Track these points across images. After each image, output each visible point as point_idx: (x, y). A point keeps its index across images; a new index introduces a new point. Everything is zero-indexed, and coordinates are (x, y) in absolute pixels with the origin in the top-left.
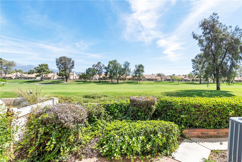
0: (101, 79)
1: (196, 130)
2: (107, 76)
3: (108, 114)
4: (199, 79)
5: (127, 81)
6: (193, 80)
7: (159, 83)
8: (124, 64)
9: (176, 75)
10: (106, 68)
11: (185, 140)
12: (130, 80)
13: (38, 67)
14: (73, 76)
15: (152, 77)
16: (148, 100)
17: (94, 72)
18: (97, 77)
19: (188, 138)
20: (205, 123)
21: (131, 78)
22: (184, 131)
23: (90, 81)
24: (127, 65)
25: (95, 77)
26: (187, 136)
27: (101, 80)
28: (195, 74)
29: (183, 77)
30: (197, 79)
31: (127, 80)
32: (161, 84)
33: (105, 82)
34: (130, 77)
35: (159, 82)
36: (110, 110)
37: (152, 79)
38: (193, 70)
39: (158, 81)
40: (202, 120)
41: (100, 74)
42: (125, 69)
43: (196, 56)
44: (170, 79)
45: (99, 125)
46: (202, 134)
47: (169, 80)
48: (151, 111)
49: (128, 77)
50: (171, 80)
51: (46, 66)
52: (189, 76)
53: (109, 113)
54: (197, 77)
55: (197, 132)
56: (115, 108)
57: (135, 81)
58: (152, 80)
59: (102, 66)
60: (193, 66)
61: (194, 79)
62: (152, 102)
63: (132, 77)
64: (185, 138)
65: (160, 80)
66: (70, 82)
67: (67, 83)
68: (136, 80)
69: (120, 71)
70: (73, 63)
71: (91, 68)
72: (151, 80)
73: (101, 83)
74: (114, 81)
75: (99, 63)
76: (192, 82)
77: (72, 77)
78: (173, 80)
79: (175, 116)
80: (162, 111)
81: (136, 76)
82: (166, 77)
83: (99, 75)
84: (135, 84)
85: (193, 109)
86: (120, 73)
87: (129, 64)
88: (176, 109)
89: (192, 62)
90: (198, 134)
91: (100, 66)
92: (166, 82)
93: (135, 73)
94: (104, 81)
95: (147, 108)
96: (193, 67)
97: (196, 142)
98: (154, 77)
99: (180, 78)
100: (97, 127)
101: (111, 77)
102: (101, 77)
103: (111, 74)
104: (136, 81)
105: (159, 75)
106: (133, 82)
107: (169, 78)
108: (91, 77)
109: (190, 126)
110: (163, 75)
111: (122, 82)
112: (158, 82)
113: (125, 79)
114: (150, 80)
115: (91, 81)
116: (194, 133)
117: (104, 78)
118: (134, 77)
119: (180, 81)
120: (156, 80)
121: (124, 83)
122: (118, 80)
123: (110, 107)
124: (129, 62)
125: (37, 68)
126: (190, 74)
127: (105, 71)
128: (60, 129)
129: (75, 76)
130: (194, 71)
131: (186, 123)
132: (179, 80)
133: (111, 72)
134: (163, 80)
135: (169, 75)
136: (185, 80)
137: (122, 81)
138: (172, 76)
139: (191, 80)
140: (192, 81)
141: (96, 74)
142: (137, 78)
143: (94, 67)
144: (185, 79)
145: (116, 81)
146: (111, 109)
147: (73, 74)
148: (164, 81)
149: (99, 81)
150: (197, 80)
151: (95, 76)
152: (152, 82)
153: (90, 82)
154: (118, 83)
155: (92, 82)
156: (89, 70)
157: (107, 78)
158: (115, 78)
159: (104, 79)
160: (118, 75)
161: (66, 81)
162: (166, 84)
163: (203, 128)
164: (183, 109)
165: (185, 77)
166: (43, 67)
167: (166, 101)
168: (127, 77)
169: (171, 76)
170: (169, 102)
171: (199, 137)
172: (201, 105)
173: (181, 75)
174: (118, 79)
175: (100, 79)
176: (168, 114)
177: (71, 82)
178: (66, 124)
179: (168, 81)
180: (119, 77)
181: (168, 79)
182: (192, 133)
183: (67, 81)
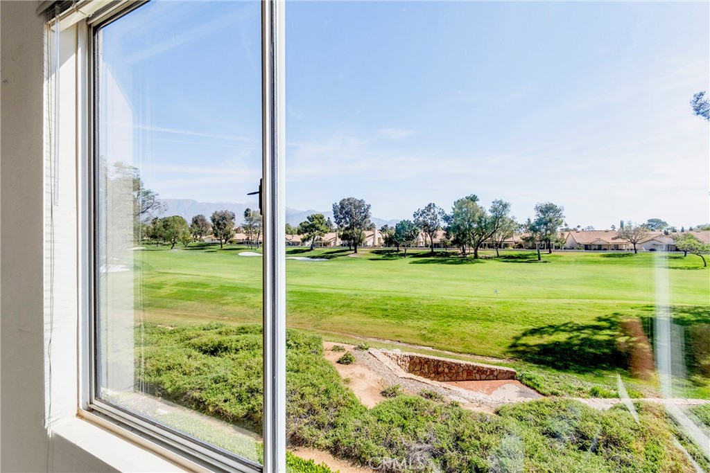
8: (492, 209)
10: (446, 219)
13: (306, 222)
14: (374, 237)
15: (599, 239)
23: (404, 251)
24: (501, 209)
25: (423, 241)
27: (436, 247)
31: (510, 248)
35: (625, 255)
37: (600, 246)
41: (432, 233)
42: (495, 222)
51: (321, 218)
58: (600, 249)
59: (439, 213)
65: (633, 247)
66: (364, 252)
67: (356, 256)
70: (366, 210)
72: (595, 249)
75: (430, 207)
77: (372, 241)
83: (431, 237)
87: (505, 206)
91: (433, 214)
94: (444, 250)
98: (607, 240)
102: (435, 240)
106: (524, 257)
111: (492, 255)
112: (619, 255)
113: (506, 246)
114: (593, 248)
115: (407, 251)
118: (527, 240)
120: (617, 247)
121: (496, 258)
124: (506, 201)
125: (304, 224)
127: (446, 224)
129: (379, 239)
137: (494, 252)
143: (417, 217)
147: (373, 233)
148: (652, 250)
149: (428, 250)
152: (596, 256)
153: (404, 255)
154: (475, 259)
155: (409, 254)
156: (401, 227)
159: (443, 247)
161: (354, 252)
166: (316, 221)
168: (508, 240)
174: (478, 247)
175: (433, 246)
177: (364, 254)
180: (479, 243)
183: (356, 252)
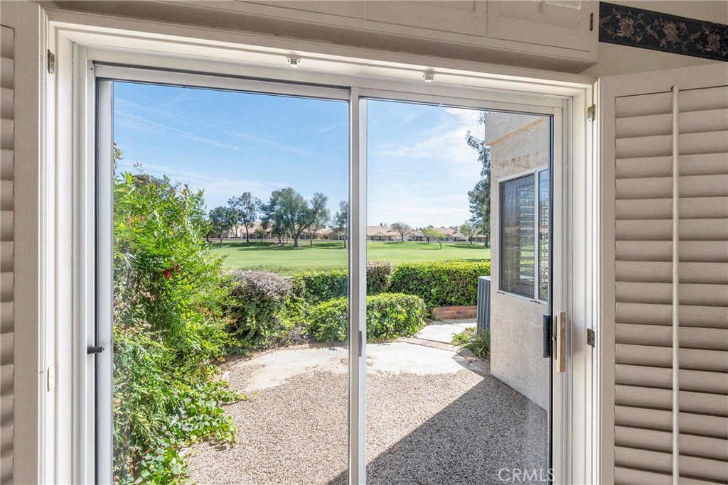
0: (252, 236)
1: (450, 308)
2: (269, 230)
3: (310, 293)
4: (483, 236)
5: (318, 241)
6: (471, 239)
7: (397, 245)
8: (313, 200)
9: (435, 227)
11: (435, 322)
12: (326, 238)
15: (380, 233)
16: (380, 265)
17: (232, 219)
18: (239, 230)
19: (439, 320)
20: (463, 298)
21: (329, 234)
22: (435, 310)
23: (220, 241)
24: (320, 202)
25: (235, 231)
26: (437, 317)
27: (251, 238)
28: (475, 226)
29: (451, 232)
30: (480, 236)
31: (319, 239)
32: (401, 248)
33: (261, 244)
34: (326, 231)
35: (397, 243)
36: (314, 287)
37: (380, 237)
38: (470, 216)
39: (395, 241)
40: (459, 294)
41: (248, 223)
42: (315, 213)
43: (478, 185)
44: (421, 237)
45: (300, 308)
46: (458, 313)
47: (419, 239)
48: (384, 284)
49: (321, 232)
50: (424, 238)
52: (463, 229)
53: (312, 291)
54: (480, 233)
55: (452, 310)
56: (322, 282)
57: (339, 241)
58: (380, 239)
59: (256, 203)
60: (471, 207)
61: (474, 236)
62: (385, 270)
63: (331, 231)
64: (435, 320)
65: (400, 238)
68: (340, 239)
69: (303, 216)
71: (224, 209)
73: (252, 247)
74: (285, 242)
75: (247, 195)
76: (470, 243)
78: (428, 239)
79: (421, 289)
80: (402, 284)
81: (341, 229)
82: (413, 230)
83: (246, 227)
84: (340, 248)
85: (445, 277)
86: (300, 222)
88: (422, 279)
89: (468, 196)
90: (454, 313)
91: (249, 203)
92: (413, 242)
93: (339, 221)
94: (259, 241)
95: (377, 280)
96: (472, 209)
97: (450, 324)
98: (384, 233)
99: (443, 233)
100: (297, 311)
101: (277, 232)
102: (251, 231)
103: (278, 223)
104: (343, 242)
105: (397, 227)
106: (333, 245)
107: (420, 234)
108: (224, 232)
109: (442, 304)
110: (407, 227)
111: (306, 245)
112: (394, 243)
113: (314, 237)
114: (376, 239)
115: (223, 242)
116: (448, 312)
117: (260, 235)
118: (336, 230)
119: (443, 240)
120: (390, 238)
121: (311, 246)
122: (295, 237)
123: (313, 281)
124: (325, 195)
126: (465, 226)
127: (263, 215)
128: (259, 302)
130: (474, 218)
131: (437, 299)
132: (441, 239)
133: (279, 218)
134: (405, 240)
135: (418, 228)
136: (455, 239)
137: (307, 242)
138: (427, 229)
139: (467, 238)
140: (469, 240)
141: (236, 223)
142: (344, 234)
143: (232, 205)
144: (454, 236)
145: (291, 242)
146: (315, 284)
148: (409, 240)
149: (245, 241)
150: (479, 240)
151: (234, 228)
152: (381, 243)
153: (220, 245)
154: (296, 246)
155: (226, 244)
156: (217, 214)
157: (268, 233)
158: (288, 234)
159: (258, 238)
160: (297, 227)
162: (413, 247)
163: (461, 304)
164: (433, 278)
165: (453, 231)
167: (408, 268)
168: (318, 232)
169: (425, 229)
170: (412, 269)
171: (455, 318)
172: (457, 271)
173: (447, 226)
174: (297, 236)
175: (248, 236)
176: (411, 287)
178: (268, 294)
179: (417, 240)
180: (299, 232)
181: (417, 237)
182: (444, 312)
